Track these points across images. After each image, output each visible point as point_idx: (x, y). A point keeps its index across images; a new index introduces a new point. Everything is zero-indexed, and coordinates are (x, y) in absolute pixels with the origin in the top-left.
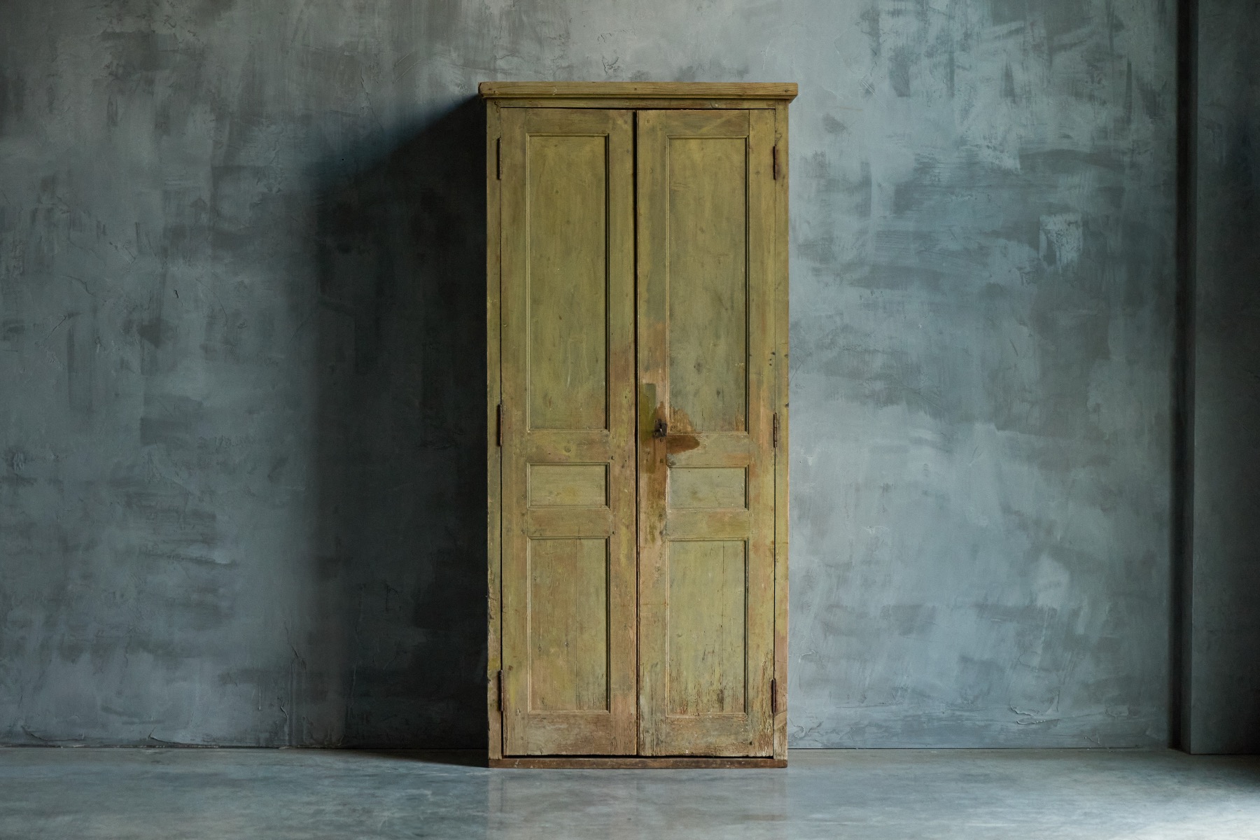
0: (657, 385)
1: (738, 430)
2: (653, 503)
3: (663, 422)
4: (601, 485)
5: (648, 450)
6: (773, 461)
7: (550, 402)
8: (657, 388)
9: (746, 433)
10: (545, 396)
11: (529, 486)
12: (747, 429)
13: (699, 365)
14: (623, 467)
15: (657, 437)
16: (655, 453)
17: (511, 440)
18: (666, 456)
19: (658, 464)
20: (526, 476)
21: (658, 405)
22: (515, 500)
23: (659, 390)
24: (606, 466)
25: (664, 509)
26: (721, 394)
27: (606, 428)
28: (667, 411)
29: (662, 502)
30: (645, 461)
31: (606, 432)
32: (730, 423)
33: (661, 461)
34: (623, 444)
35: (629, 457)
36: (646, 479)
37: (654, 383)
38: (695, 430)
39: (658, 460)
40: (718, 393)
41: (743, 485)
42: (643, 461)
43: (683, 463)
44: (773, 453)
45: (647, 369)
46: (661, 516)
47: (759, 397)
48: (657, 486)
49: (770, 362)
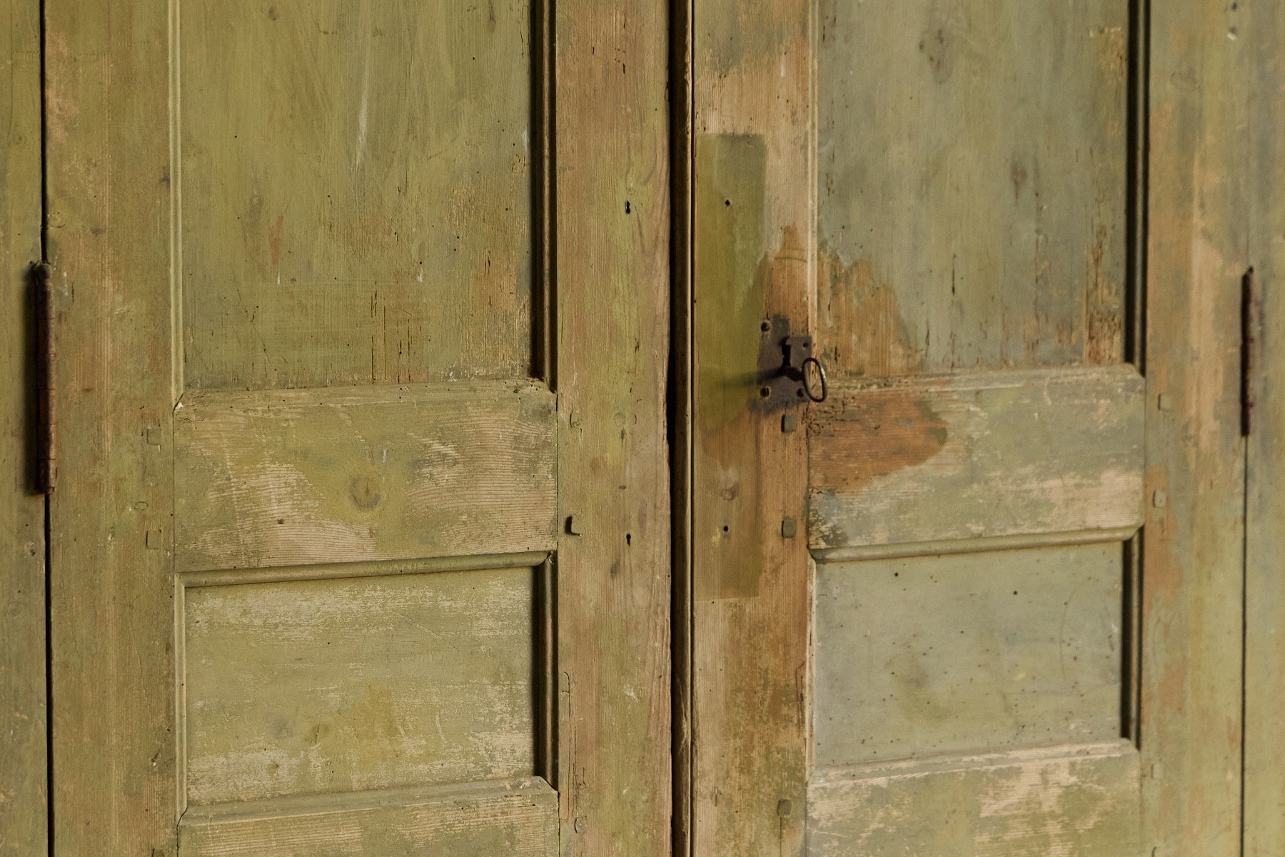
0: (768, 141)
1: (1096, 359)
2: (748, 748)
3: (795, 329)
4: (510, 671)
5: (731, 475)
6: (1240, 501)
7: (275, 244)
8: (771, 154)
9: (1131, 372)
10: (256, 208)
11: (181, 697)
12: (1133, 351)
13: (940, 37)
14: (615, 570)
15: (770, 411)
16: (758, 495)
17: (96, 457)
18: (808, 498)
19: (772, 543)
20: (169, 648)
21: (775, 246)
22: (117, 775)
23: (778, 165)
24: (537, 571)
25: (796, 774)
26: (1030, 183)
27: (535, 371)
28: (810, 274)
29: (787, 739)
30: (717, 537)
31: (536, 391)
32: (1066, 327)
33: (786, 533)
34: (613, 452)
35: (642, 519)
36: (722, 627)
37: (759, 129)
38: (922, 365)
39: (773, 521)
40: (1018, 176)
41: (1116, 629)
42: (708, 533)
43: (881, 537)
44: (1239, 465)
45: (725, 63)
46: (782, 806)
47: (1184, 197)
48: (769, 661)
49: (1233, 18)
